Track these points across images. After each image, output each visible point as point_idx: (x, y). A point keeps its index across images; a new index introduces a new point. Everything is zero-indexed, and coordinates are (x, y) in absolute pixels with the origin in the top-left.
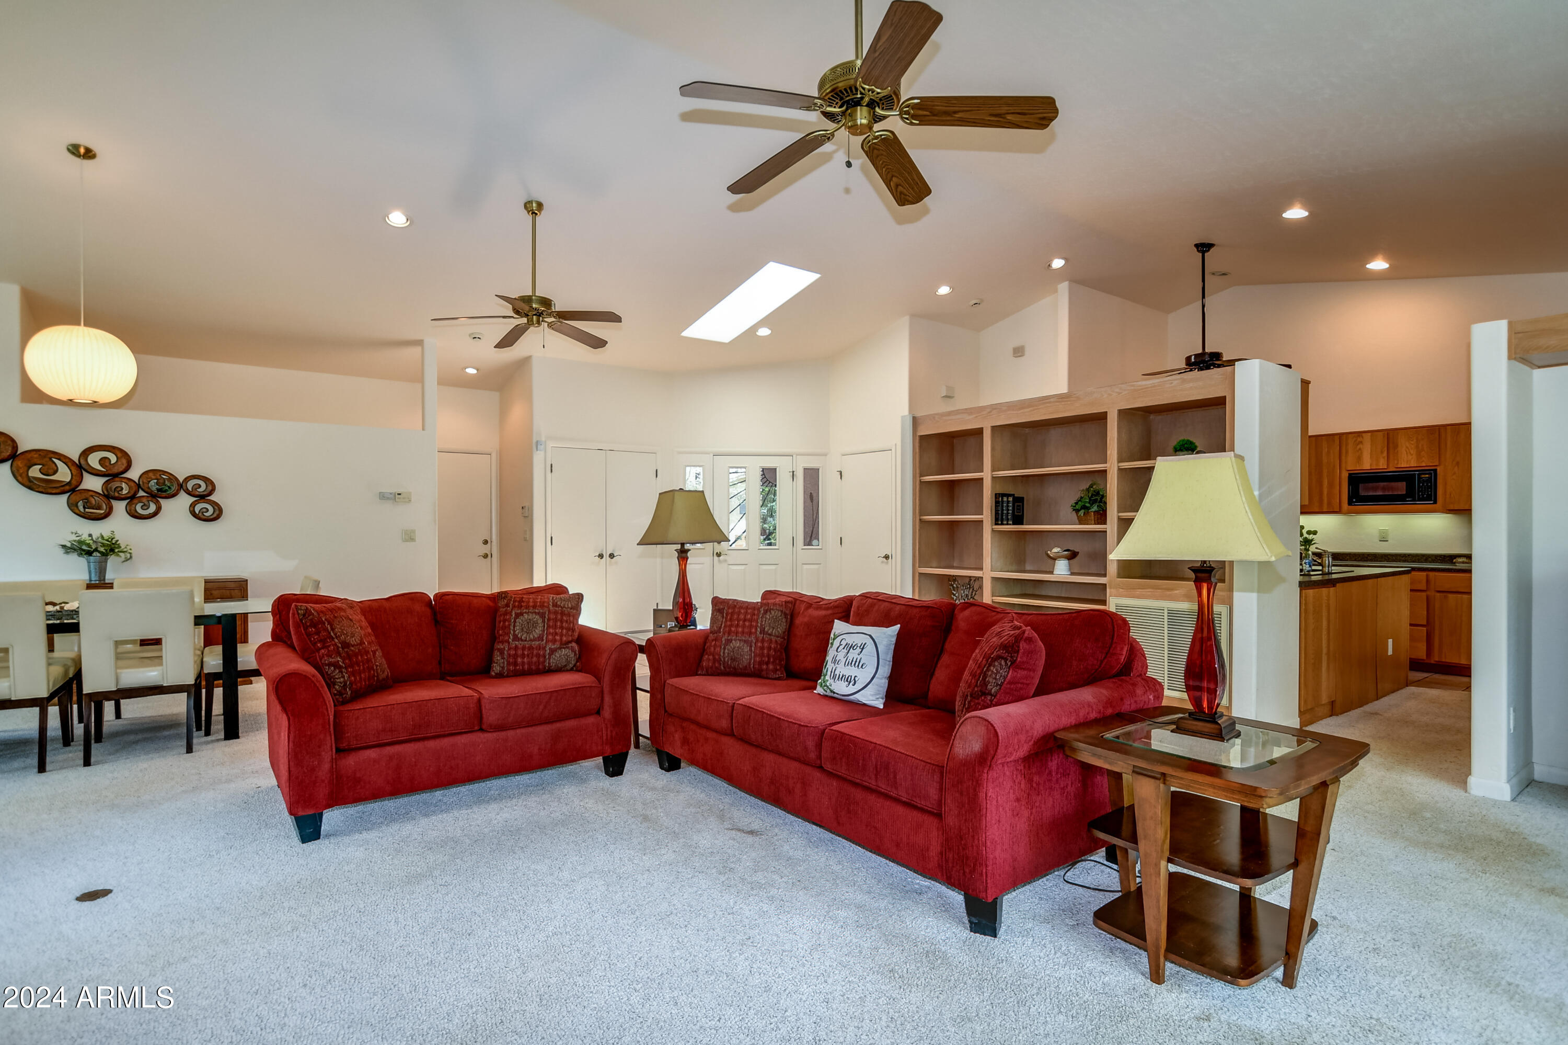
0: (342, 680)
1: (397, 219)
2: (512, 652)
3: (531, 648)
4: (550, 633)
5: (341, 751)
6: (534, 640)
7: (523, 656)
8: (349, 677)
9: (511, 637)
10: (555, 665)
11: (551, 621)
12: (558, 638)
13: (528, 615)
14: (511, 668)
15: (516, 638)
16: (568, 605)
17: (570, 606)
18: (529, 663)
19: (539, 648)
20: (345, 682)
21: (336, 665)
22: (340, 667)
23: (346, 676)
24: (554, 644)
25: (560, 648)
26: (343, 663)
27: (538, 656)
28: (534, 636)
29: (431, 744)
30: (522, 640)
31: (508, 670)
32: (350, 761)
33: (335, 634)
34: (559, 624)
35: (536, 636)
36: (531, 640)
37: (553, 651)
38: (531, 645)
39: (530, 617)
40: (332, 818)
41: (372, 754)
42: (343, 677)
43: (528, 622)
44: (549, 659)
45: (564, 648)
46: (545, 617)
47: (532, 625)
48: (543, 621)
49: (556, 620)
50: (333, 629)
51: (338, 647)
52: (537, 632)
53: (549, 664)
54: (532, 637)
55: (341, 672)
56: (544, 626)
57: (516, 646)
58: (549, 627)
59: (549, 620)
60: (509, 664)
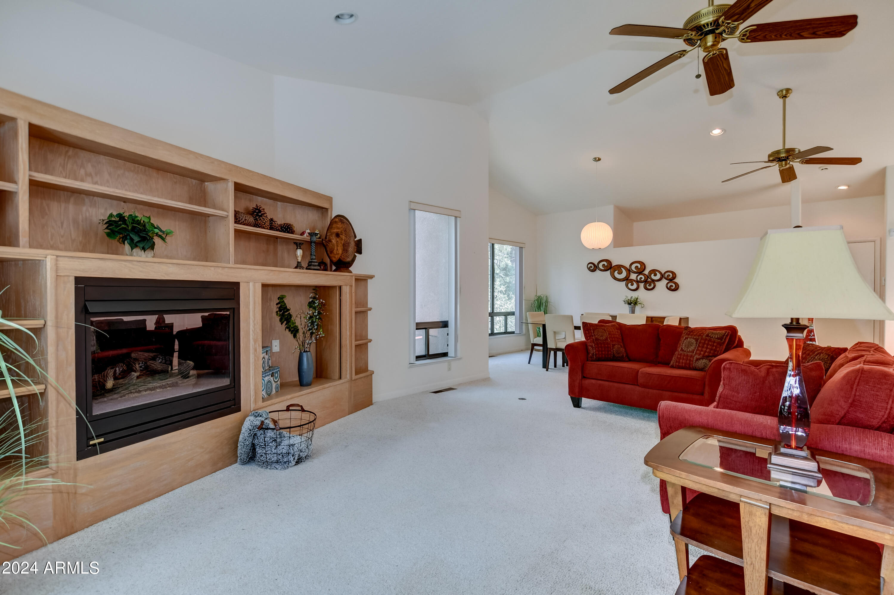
0: (592, 352)
1: (717, 132)
2: (679, 356)
3: (687, 356)
4: (698, 350)
5: (584, 377)
6: (689, 352)
7: (683, 359)
8: (595, 352)
9: (680, 349)
10: (698, 367)
11: (701, 344)
12: (702, 353)
13: (690, 339)
14: (677, 364)
15: (682, 350)
16: (715, 336)
17: (716, 337)
18: (685, 364)
19: (691, 356)
20: (594, 353)
21: (592, 346)
22: (593, 347)
23: (594, 351)
24: (699, 356)
25: (703, 359)
26: (594, 346)
27: (690, 360)
28: (690, 350)
29: (616, 385)
30: (684, 351)
31: (676, 365)
32: (587, 382)
33: (594, 335)
34: (705, 346)
35: (691, 350)
36: (688, 352)
37: (697, 360)
38: (687, 354)
39: (691, 340)
40: (585, 402)
41: (593, 381)
42: (593, 351)
43: (689, 342)
44: (695, 363)
45: (705, 359)
46: (698, 341)
47: (690, 344)
48: (697, 343)
49: (704, 343)
50: (593, 333)
51: (594, 340)
52: (692, 348)
53: (695, 365)
54: (689, 350)
55: (593, 349)
56: (696, 346)
57: (681, 354)
58: (699, 346)
59: (700, 343)
60: (677, 362)
